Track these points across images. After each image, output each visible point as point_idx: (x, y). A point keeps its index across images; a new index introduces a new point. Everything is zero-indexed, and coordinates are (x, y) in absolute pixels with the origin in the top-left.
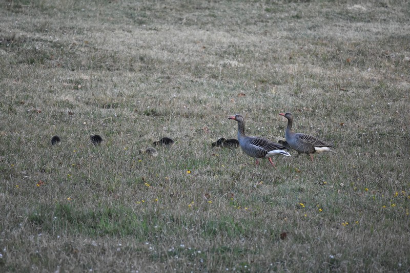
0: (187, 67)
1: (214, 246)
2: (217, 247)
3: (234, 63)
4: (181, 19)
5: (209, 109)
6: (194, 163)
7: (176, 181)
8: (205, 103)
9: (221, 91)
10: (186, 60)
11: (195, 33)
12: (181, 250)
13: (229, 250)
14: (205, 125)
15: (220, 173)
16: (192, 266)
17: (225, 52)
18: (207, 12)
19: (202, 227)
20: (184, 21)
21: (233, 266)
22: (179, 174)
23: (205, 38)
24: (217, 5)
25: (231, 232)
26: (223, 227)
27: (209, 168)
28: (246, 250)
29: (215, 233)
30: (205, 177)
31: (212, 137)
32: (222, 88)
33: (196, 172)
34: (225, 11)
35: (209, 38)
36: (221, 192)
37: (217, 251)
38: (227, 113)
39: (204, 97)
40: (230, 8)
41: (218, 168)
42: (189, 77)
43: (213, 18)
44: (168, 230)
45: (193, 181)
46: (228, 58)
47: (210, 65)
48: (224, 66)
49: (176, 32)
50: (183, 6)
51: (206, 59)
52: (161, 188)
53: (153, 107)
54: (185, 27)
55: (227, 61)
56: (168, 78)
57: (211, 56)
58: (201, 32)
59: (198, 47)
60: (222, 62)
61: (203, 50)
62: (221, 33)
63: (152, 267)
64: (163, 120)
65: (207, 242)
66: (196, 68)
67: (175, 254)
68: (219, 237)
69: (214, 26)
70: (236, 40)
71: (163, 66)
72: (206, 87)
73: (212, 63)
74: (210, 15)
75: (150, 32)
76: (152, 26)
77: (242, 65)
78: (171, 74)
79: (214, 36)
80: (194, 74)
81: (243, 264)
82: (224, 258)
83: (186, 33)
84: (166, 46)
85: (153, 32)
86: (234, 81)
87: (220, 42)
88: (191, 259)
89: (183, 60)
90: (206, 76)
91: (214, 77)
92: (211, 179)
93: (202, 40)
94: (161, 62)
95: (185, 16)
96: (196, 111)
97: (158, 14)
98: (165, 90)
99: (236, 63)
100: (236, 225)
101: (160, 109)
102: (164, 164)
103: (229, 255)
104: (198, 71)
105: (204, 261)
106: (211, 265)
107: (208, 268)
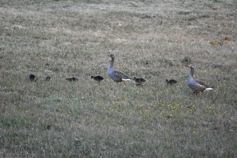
1: (9, 133)
3: (20, 27)
5: (6, 53)
8: (3, 50)
9: (13, 43)
13: (17, 135)
14: (3, 63)
15: (12, 90)
17: (15, 20)
19: (2, 122)
21: (19, 144)
23: (3, 12)
25: (19, 125)
26: (14, 122)
27: (5, 87)
28: (27, 135)
29: (9, 125)
30: (3, 93)
31: (7, 70)
32: (13, 41)
35: (6, 12)
36: (13, 102)
37: (10, 136)
38: (16, 56)
39: (3, 46)
41: (11, 88)
46: (16, 24)
47: (6, 28)
48: (15, 28)
51: (4, 24)
55: (16, 26)
57: (7, 23)
58: (1, 9)
60: (13, 26)
61: (2, 19)
62: (13, 9)
65: (5, 131)
68: (11, 128)
69: (8, 5)
70: (21, 13)
72: (4, 40)
73: (8, 27)
77: (25, 28)
79: (8, 11)
81: (25, 143)
82: (14, 140)
86: (20, 37)
87: (12, 15)
90: (4, 34)
91: (9, 35)
92: (7, 94)
99: (22, 27)
100: (22, 120)
103: (17, 138)
105: (3, 141)
106: (7, 144)
107: (5, 146)
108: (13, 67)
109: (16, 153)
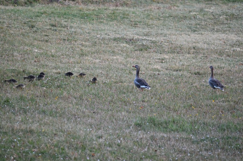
0: (216, 52)
1: (224, 136)
2: (225, 136)
3: (238, 49)
4: (214, 29)
5: (225, 71)
6: (216, 97)
7: (207, 105)
8: (223, 68)
9: (232, 63)
10: (215, 48)
11: (220, 35)
12: (208, 138)
13: (231, 138)
14: (223, 79)
15: (228, 101)
16: (212, 146)
17: (234, 44)
18: (227, 25)
19: (218, 127)
20: (215, 30)
21: (232, 146)
22: (209, 102)
23: (225, 38)
24: (231, 22)
25: (232, 129)
26: (228, 127)
27: (223, 99)
28: (239, 138)
29: (224, 130)
30: (222, 103)
31: (226, 84)
32: (232, 61)
33: (217, 101)
34: (235, 25)
35: (227, 38)
36: (229, 110)
37: (225, 139)
38: (234, 73)
39: (223, 65)
40: (237, 23)
41: (227, 99)
42: (216, 56)
43: (229, 28)
44: (202, 129)
45: (216, 106)
46: (235, 47)
47: (227, 50)
48: (234, 51)
49: (211, 35)
50: (215, 23)
51: (225, 48)
52: (200, 109)
53: (198, 71)
54: (216, 33)
55: (235, 48)
56: (206, 57)
57: (228, 46)
58: (223, 35)
59: (221, 42)
60: (233, 49)
61: (224, 43)
62: (233, 35)
63: (192, 146)
64: (203, 77)
65: (220, 135)
66: (220, 52)
67: (204, 140)
68: (226, 132)
69: (229, 32)
70: (240, 38)
71: (204, 51)
72: (224, 61)
73: (228, 49)
74: (228, 27)
75: (198, 35)
76: (200, 32)
78: (208, 55)
79: (229, 37)
80: (219, 55)
81: (237, 145)
82: (228, 142)
83: (216, 35)
84: (205, 42)
85: (200, 35)
86: (237, 58)
87: (232, 40)
88: (212, 142)
89: (214, 48)
90: (225, 55)
91: (229, 56)
92: (224, 104)
93: (223, 39)
94: (203, 49)
95: (216, 27)
96: (219, 72)
97: (203, 27)
98: (205, 62)
99: (239, 49)
100: (235, 126)
101: (201, 72)
102: (202, 97)
103: (230, 140)
104: (221, 53)
105: (218, 143)
106: (221, 145)
107: (220, 147)
108: (230, 82)
109: (229, 153)
